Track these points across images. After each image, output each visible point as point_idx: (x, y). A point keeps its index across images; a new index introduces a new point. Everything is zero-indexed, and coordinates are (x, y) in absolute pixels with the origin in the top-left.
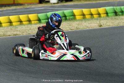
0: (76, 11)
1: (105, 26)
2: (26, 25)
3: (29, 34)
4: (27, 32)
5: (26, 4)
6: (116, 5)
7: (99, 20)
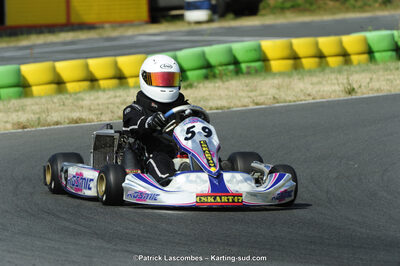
0: (272, 46)
1: (365, 91)
4: (112, 112)
5: (107, 25)
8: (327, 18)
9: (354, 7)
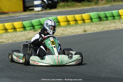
0: (61, 18)
1: (90, 31)
2: (11, 32)
3: (15, 41)
4: (12, 39)
5: (10, 13)
6: (100, 10)
7: (83, 26)
8: (78, 9)
9: (86, 5)
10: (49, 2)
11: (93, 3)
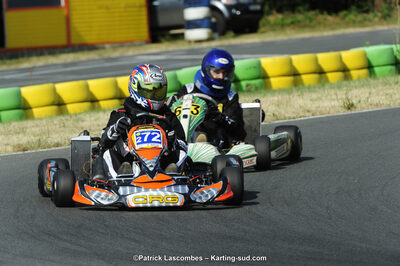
1: (364, 106)
2: (109, 110)
5: (107, 46)
6: (398, 40)
7: (345, 88)
8: (327, 33)
9: (354, 22)
10: (234, 11)
11: (376, 16)
